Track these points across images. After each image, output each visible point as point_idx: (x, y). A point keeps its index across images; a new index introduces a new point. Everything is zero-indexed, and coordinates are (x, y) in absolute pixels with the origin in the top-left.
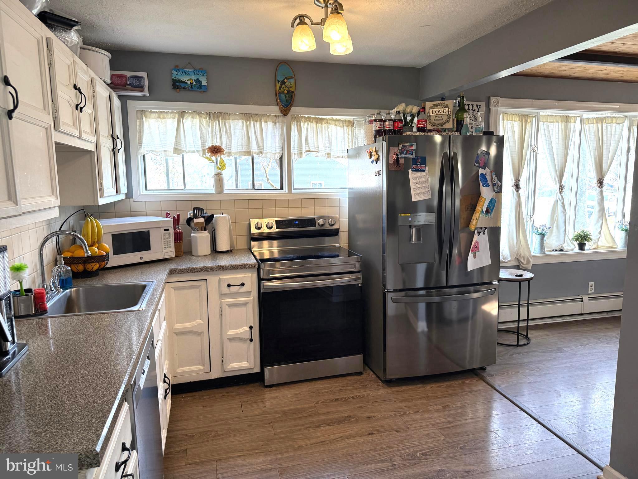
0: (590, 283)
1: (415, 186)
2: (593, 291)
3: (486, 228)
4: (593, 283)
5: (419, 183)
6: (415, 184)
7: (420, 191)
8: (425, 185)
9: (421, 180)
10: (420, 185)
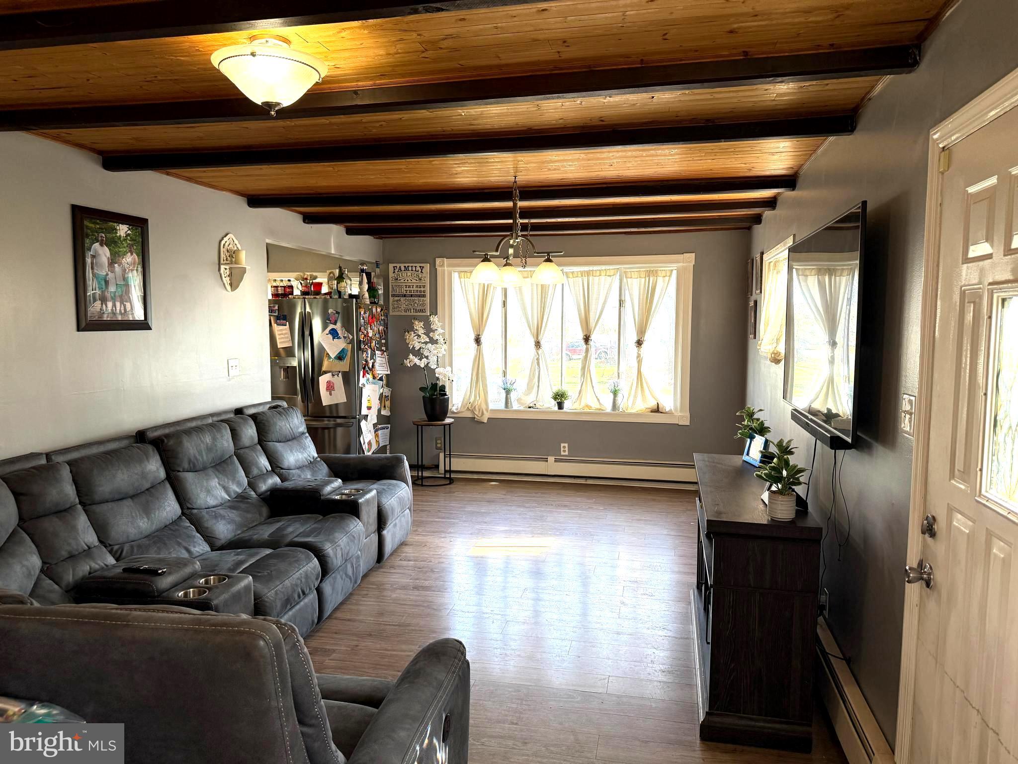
0: (562, 445)
1: (279, 337)
2: (567, 453)
3: (340, 372)
4: (566, 445)
5: (282, 334)
6: (280, 335)
7: (283, 340)
8: (286, 336)
9: (284, 332)
10: (283, 336)
